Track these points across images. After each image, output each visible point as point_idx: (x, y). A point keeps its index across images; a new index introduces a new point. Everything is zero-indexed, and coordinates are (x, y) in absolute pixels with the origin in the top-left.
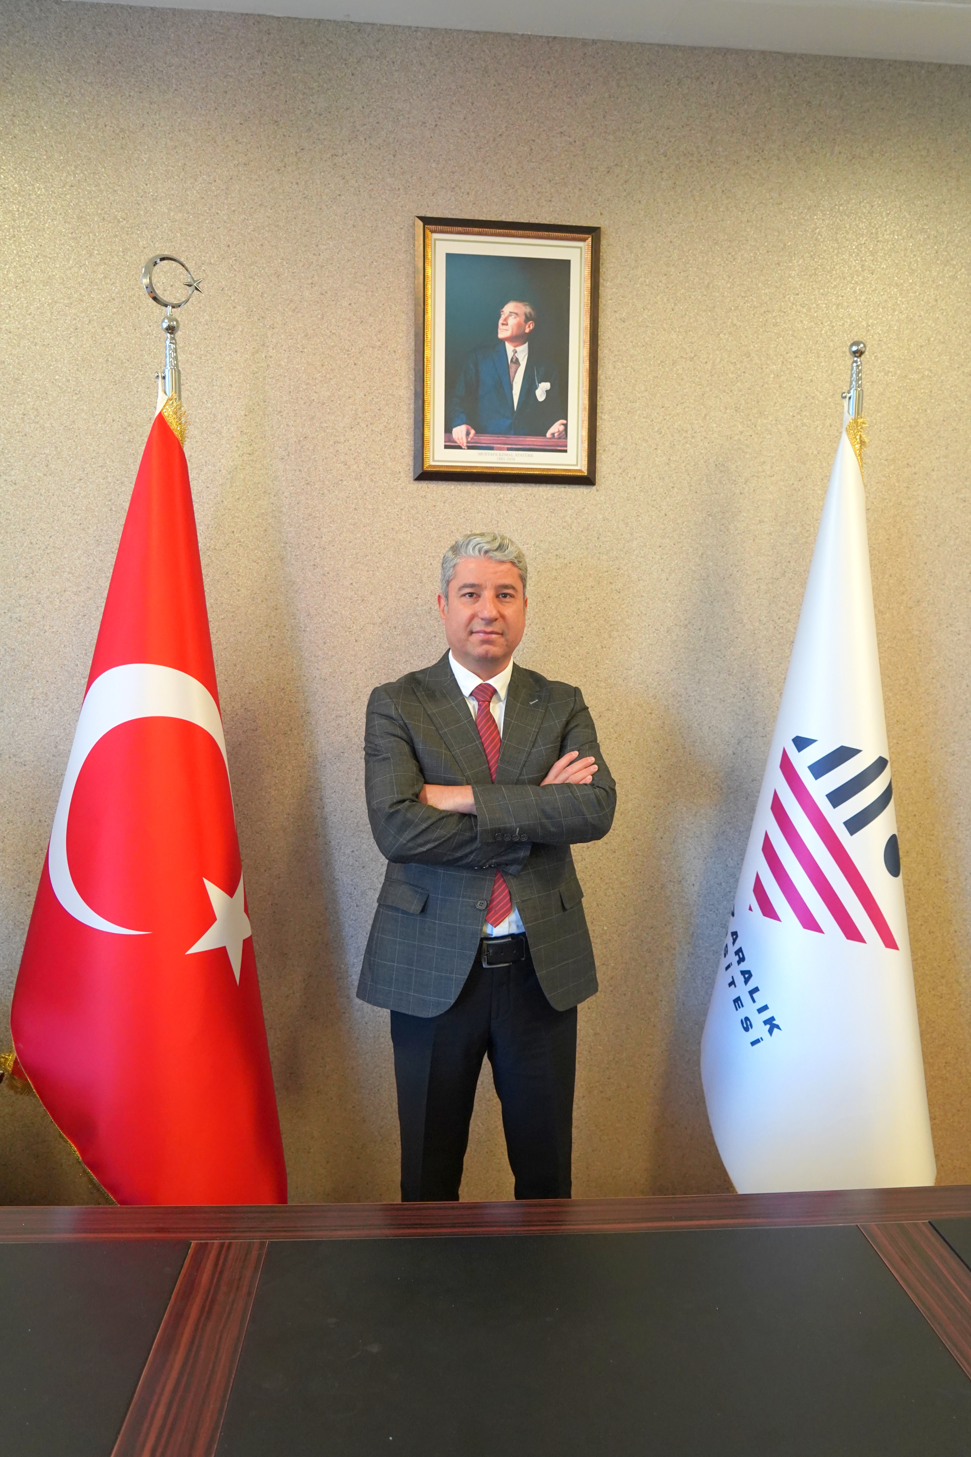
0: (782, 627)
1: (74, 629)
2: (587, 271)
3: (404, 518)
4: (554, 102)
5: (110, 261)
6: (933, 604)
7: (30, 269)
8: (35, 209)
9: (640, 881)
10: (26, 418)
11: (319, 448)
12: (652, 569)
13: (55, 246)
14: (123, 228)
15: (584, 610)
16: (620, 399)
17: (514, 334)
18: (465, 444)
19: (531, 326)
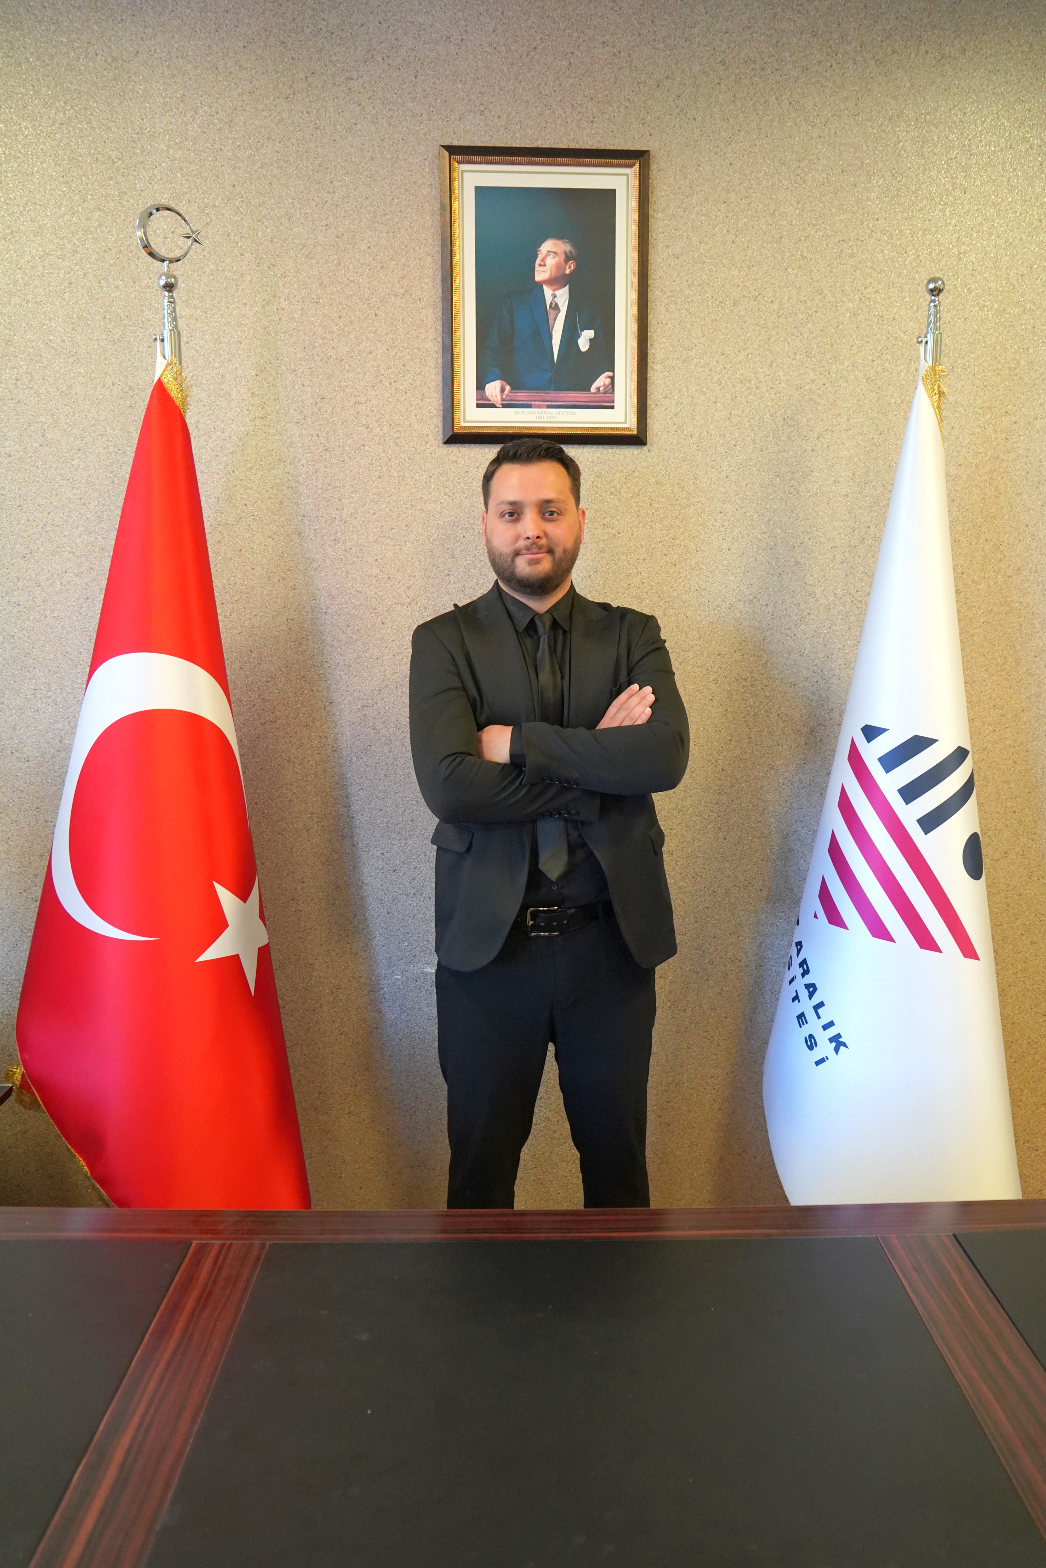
0: (861, 601)
1: (77, 613)
2: (634, 203)
3: (433, 486)
4: (596, 8)
5: (105, 206)
6: (1036, 572)
7: (19, 219)
8: (23, 152)
9: (701, 886)
10: (19, 383)
11: (338, 410)
12: (712, 538)
13: (45, 191)
14: (118, 169)
15: (635, 586)
16: (673, 346)
17: (553, 275)
18: (499, 402)
19: (572, 266)
